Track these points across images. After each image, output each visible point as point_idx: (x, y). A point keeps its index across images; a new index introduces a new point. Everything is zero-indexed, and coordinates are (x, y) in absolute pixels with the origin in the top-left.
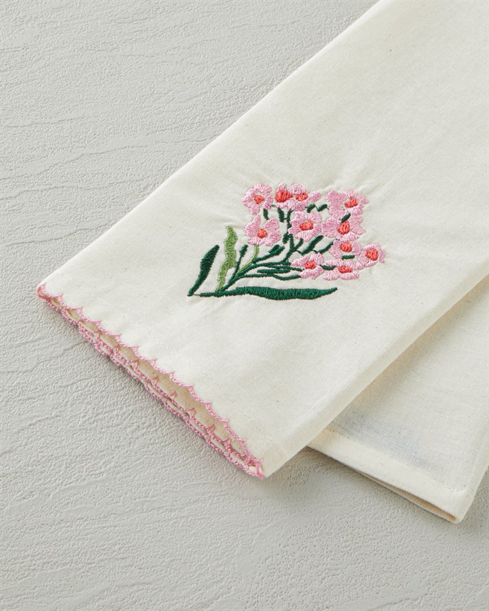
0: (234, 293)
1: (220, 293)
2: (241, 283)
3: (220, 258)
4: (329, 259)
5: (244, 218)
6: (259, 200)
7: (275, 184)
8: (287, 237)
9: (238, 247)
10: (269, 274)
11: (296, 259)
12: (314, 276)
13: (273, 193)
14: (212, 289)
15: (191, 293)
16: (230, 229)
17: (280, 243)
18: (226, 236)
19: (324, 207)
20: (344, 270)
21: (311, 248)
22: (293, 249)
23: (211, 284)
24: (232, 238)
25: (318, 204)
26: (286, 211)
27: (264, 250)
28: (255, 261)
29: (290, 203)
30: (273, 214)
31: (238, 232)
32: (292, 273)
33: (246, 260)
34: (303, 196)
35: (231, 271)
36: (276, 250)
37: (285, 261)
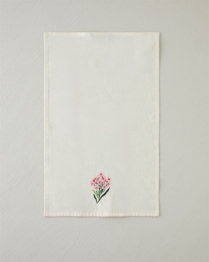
0: (101, 198)
1: (100, 200)
2: (100, 196)
3: (96, 195)
4: (105, 184)
5: (93, 188)
6: (92, 184)
7: (92, 181)
8: (99, 186)
9: (96, 192)
10: (102, 192)
11: (103, 188)
12: (106, 188)
13: (93, 181)
14: (99, 200)
15: (97, 203)
16: (93, 190)
17: (99, 187)
18: (93, 192)
19: (99, 178)
20: (108, 184)
21: (103, 185)
22: (101, 187)
23: (98, 200)
24: (94, 191)
25: (98, 178)
26: (96, 182)
27: (99, 190)
28: (99, 192)
29: (95, 180)
30: (95, 184)
31: (94, 190)
32: (104, 190)
33: (98, 193)
34: (96, 179)
35: (98, 196)
36: (100, 189)
37: (102, 189)
